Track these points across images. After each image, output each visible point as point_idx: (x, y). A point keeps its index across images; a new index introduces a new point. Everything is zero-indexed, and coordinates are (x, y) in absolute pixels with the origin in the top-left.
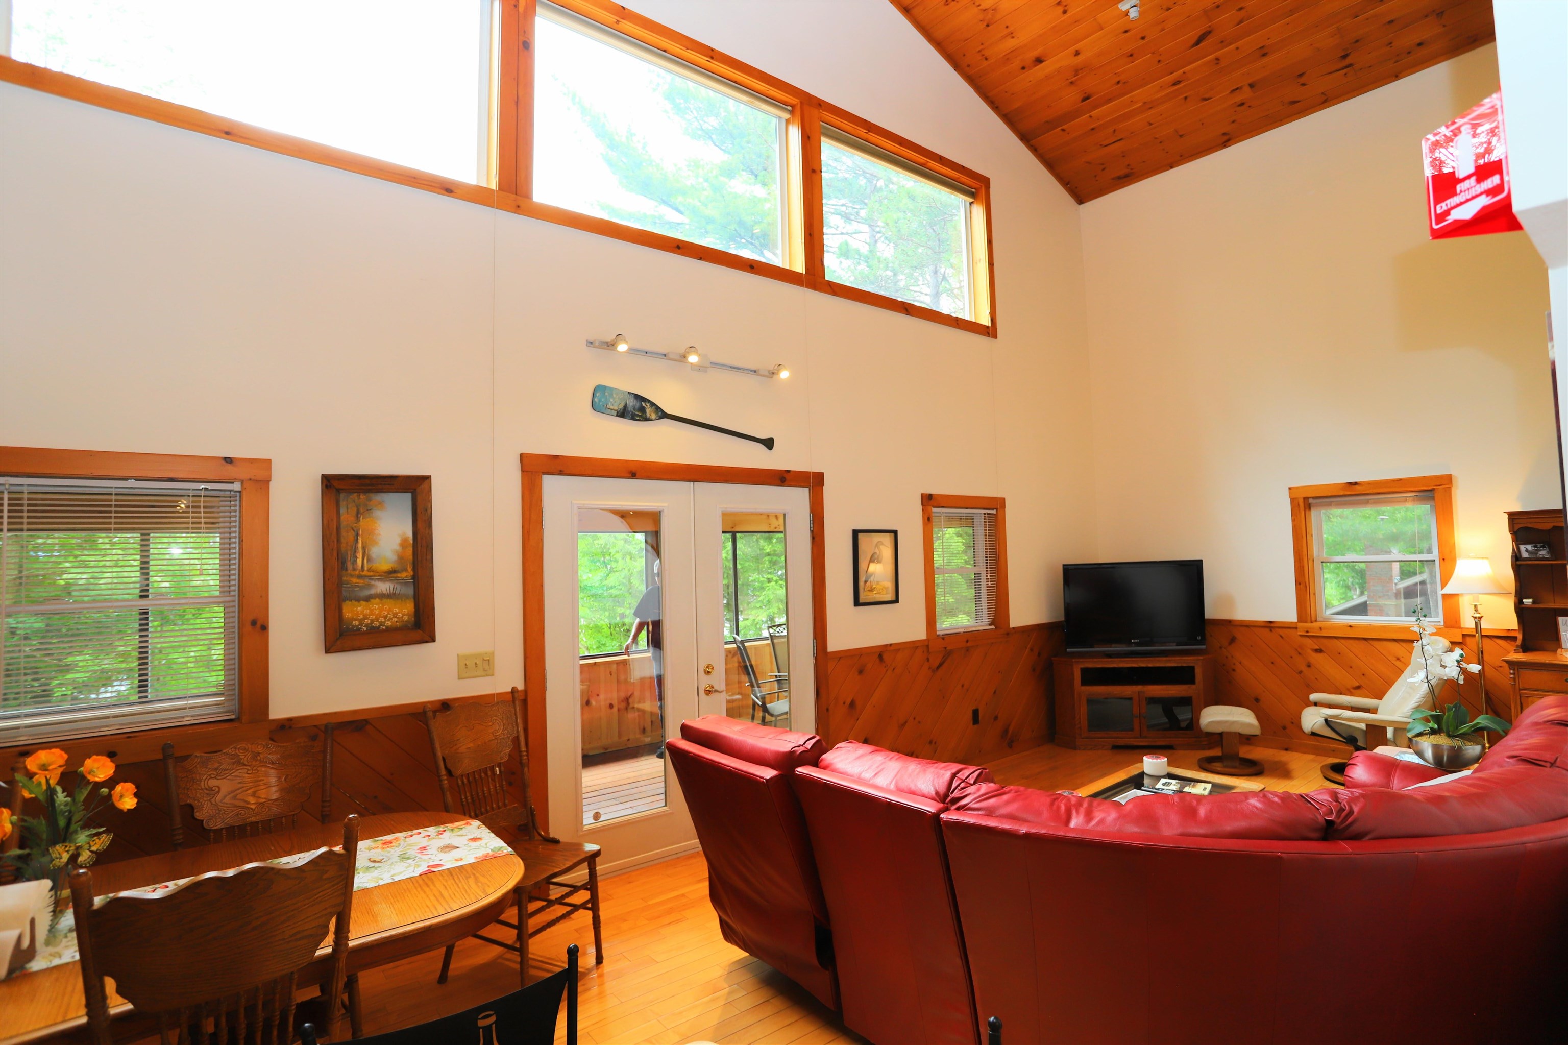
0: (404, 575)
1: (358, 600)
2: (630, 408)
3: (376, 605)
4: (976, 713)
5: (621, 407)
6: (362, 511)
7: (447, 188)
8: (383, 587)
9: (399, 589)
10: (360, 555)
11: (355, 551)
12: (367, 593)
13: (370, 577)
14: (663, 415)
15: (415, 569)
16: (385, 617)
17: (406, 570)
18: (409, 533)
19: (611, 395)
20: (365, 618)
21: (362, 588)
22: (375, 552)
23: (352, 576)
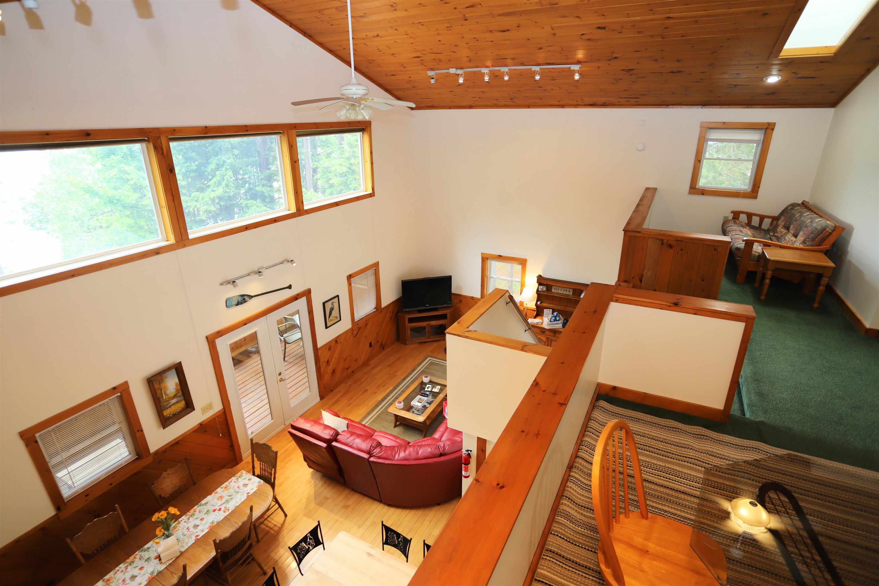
0: (179, 394)
1: (167, 409)
2: (240, 301)
3: (173, 408)
4: (370, 344)
5: (237, 302)
6: (160, 381)
7: (157, 252)
8: (174, 401)
9: (179, 399)
10: (164, 395)
11: (162, 395)
12: (169, 405)
13: (169, 400)
14: (251, 297)
15: (182, 391)
16: (177, 409)
17: (179, 392)
18: (177, 380)
19: (232, 300)
20: (171, 412)
21: (167, 405)
22: (168, 392)
23: (163, 403)
